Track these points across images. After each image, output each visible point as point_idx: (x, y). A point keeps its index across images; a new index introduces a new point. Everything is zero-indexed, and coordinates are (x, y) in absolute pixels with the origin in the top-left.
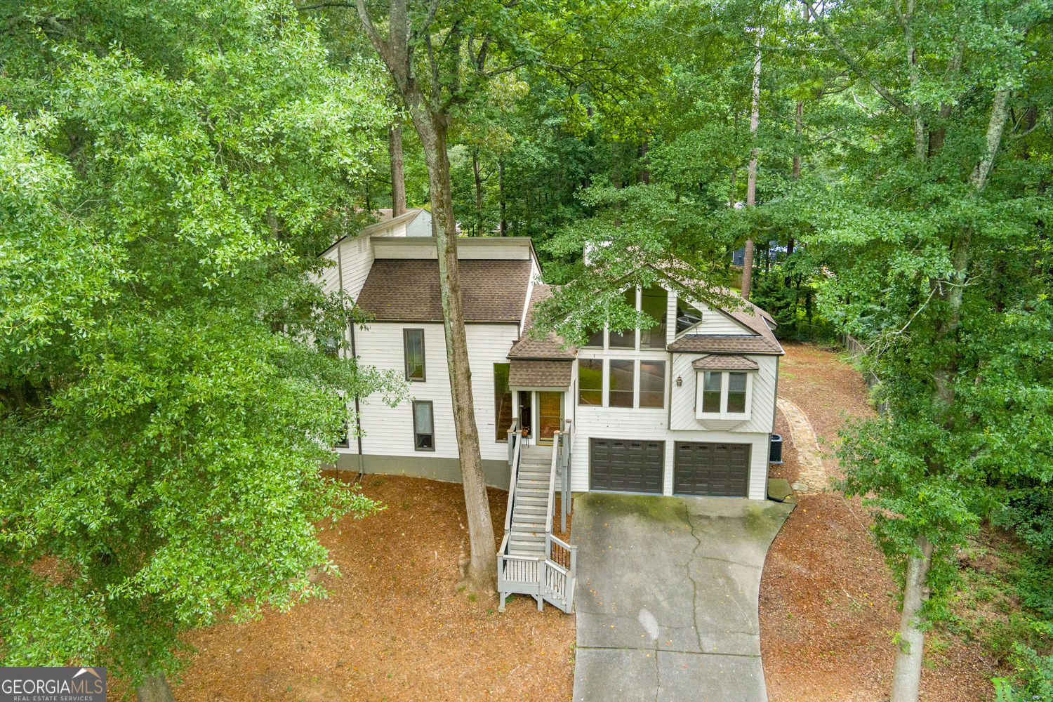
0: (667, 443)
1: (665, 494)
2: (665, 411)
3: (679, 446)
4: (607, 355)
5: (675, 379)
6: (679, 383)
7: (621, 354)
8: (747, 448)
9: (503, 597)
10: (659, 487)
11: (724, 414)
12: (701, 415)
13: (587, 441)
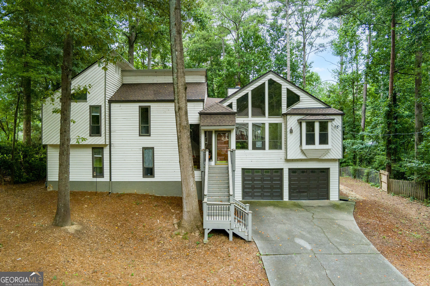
0: (284, 170)
1: (285, 200)
2: (283, 151)
3: (292, 171)
4: (250, 120)
5: (288, 130)
6: (291, 131)
7: (259, 120)
9: (207, 232)
10: (281, 196)
11: (317, 146)
12: (305, 147)
13: (241, 170)
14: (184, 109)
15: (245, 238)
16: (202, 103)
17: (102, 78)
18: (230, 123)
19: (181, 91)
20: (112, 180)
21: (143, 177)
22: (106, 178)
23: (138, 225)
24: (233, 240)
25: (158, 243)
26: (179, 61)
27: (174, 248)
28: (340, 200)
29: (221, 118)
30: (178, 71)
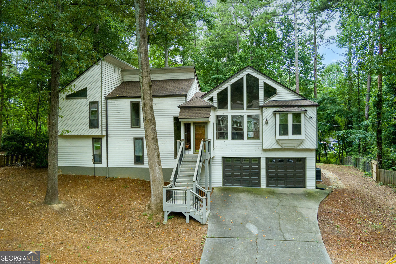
0: (262, 159)
1: (262, 187)
2: (260, 141)
3: (268, 160)
4: (229, 112)
5: (264, 121)
6: (267, 123)
7: (237, 112)
8: (303, 160)
9: (166, 214)
10: (259, 184)
11: (290, 136)
12: (279, 137)
13: (221, 158)
14: (149, 104)
15: (200, 221)
16: (185, 98)
17: (99, 78)
18: (205, 115)
19: (146, 88)
20: (109, 166)
21: (135, 164)
22: (104, 165)
23: (117, 206)
24: (189, 222)
25: (128, 222)
26: (143, 62)
27: (138, 227)
28: (317, 188)
29: (198, 111)
30: (142, 71)
